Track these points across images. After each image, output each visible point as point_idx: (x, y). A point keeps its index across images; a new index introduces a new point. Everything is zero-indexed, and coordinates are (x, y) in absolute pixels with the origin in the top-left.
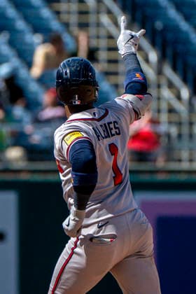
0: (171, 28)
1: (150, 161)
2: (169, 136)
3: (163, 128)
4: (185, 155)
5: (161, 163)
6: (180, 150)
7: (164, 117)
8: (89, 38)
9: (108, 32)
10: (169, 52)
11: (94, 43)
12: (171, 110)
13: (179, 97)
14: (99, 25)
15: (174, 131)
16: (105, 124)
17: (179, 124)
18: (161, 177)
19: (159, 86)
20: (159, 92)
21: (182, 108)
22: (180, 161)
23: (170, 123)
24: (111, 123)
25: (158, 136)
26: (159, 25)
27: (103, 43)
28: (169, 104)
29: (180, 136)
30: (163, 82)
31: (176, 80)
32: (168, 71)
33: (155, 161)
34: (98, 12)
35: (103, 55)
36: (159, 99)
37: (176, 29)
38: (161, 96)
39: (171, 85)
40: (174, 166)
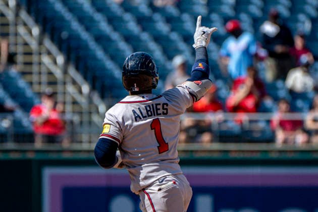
0: (74, 37)
1: (58, 142)
2: (72, 122)
3: (68, 116)
4: (85, 137)
5: (66, 144)
6: (81, 133)
7: (69, 108)
8: (9, 45)
9: (24, 40)
10: (73, 56)
11: (13, 49)
12: (75, 103)
13: (80, 92)
14: (16, 34)
15: (76, 119)
16: (153, 105)
17: (81, 113)
18: (66, 156)
19: (65, 83)
20: (65, 88)
21: (83, 100)
22: (81, 142)
23: (74, 112)
24: (159, 104)
25: (65, 122)
26: (65, 35)
27: (20, 49)
28: (73, 98)
29: (81, 123)
30: (68, 80)
31: (79, 78)
32: (72, 71)
33: (61, 142)
34: (16, 25)
35: (20, 59)
36: (65, 93)
37: (78, 38)
38: (66, 91)
39: (74, 82)
40: (77, 147)
